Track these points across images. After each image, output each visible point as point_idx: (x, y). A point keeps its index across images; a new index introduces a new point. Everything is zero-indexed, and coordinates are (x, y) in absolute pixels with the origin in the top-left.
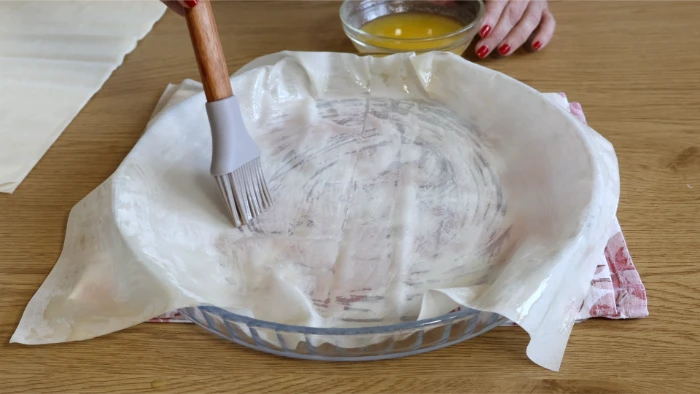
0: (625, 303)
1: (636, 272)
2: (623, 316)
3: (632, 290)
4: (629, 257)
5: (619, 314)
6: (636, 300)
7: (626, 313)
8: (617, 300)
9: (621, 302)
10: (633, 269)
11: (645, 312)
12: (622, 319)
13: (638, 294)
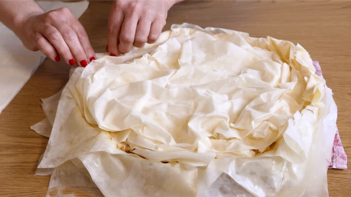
0: (336, 161)
1: (342, 147)
2: (334, 167)
3: (340, 155)
4: (340, 139)
5: (332, 166)
6: (341, 160)
7: (336, 166)
8: (332, 159)
9: (334, 160)
10: (341, 146)
11: (345, 167)
12: (334, 169)
13: (343, 158)
